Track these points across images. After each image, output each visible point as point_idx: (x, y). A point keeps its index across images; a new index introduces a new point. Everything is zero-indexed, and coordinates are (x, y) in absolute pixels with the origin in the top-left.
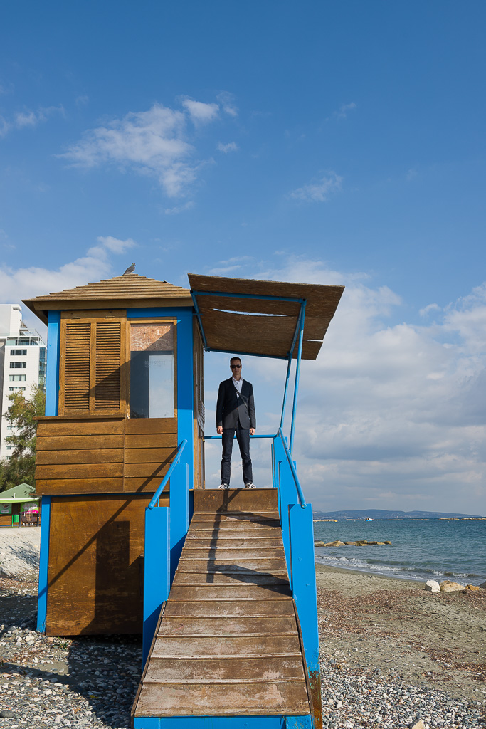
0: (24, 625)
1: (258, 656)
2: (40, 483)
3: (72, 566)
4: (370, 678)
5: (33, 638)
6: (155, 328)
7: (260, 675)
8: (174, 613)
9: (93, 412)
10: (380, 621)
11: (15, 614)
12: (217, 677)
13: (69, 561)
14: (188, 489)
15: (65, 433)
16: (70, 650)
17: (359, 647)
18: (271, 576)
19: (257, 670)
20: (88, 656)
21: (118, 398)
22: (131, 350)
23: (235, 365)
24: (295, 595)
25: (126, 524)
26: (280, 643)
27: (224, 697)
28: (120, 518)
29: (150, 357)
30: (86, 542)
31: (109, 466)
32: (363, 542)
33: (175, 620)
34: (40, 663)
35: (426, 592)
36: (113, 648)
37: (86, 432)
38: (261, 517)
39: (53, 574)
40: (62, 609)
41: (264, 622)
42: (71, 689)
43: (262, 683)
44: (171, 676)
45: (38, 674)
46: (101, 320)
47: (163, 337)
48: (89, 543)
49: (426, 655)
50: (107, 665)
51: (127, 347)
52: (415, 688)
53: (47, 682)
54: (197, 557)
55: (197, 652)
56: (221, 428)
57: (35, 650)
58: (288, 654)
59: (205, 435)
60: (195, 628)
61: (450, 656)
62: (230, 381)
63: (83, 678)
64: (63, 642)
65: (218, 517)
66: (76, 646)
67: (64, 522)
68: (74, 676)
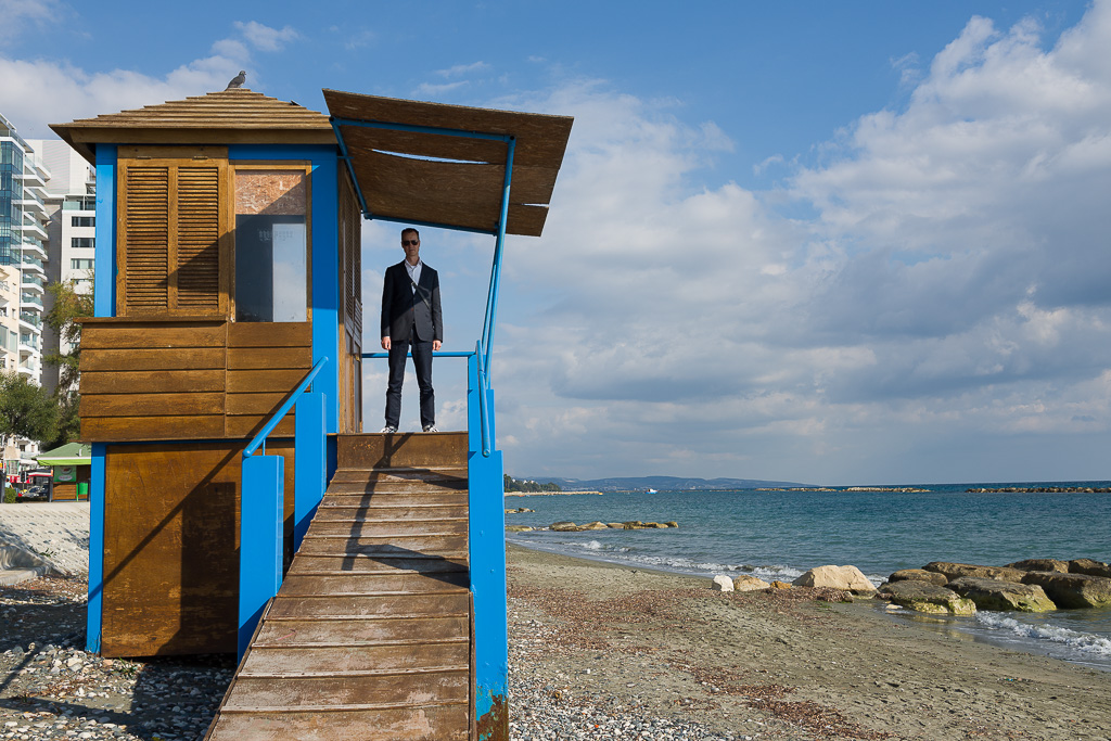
0: (66, 642)
1: (404, 672)
2: (88, 423)
3: (142, 552)
4: (600, 708)
5: (80, 660)
6: (275, 177)
7: (402, 697)
8: (284, 614)
9: (173, 311)
10: (635, 632)
11: (62, 630)
12: (337, 702)
13: (137, 544)
14: (324, 432)
15: (128, 344)
16: (139, 677)
17: (593, 668)
18: (442, 559)
19: (399, 691)
20: (166, 686)
21: (215, 289)
22: (236, 213)
23: (409, 241)
24: (473, 586)
25: (230, 488)
26: (439, 654)
27: (342, 729)
28: (220, 477)
29: (275, 226)
30: (165, 515)
31: (201, 397)
32: (636, 524)
33: (284, 623)
34: (87, 697)
35: (712, 592)
36: (209, 673)
37: (163, 342)
38: (441, 476)
39: (112, 563)
40: (128, 617)
41: (421, 624)
42: (128, 731)
43: (403, 708)
44: (267, 701)
45: (82, 712)
46: (185, 162)
47: (288, 193)
48: (170, 517)
49: (689, 676)
50: (195, 697)
51: (230, 207)
52: (662, 721)
53: (93, 722)
54: (333, 533)
55: (311, 669)
56: (388, 339)
57: (82, 678)
58: (450, 668)
59: (363, 352)
60: (314, 634)
61: (723, 678)
62: (401, 266)
63: (152, 716)
64: (128, 666)
65: (374, 476)
66: (149, 672)
67: (128, 485)
68: (139, 713)
